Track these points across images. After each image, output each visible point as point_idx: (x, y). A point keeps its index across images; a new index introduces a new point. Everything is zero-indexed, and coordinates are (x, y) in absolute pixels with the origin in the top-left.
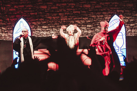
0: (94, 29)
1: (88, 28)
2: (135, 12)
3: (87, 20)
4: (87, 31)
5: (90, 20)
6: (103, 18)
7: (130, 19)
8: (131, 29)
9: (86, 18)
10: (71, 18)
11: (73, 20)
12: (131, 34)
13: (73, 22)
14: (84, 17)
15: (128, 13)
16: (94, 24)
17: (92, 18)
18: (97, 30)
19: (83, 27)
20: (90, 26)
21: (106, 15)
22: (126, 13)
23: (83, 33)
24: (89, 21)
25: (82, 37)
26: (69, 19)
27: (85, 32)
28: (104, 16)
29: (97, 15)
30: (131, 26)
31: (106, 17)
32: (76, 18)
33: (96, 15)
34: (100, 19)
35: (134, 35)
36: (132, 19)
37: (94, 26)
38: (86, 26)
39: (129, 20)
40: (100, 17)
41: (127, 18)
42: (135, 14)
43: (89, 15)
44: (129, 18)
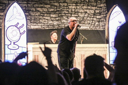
0: (60, 20)
1: (52, 18)
2: (99, 2)
3: (49, 8)
4: (52, 22)
5: (52, 8)
6: (67, 7)
7: (96, 9)
8: (99, 22)
9: (48, 6)
10: (32, 5)
11: (34, 7)
12: (99, 28)
13: (34, 10)
14: (46, 4)
15: (92, 2)
16: (58, 14)
17: (55, 6)
18: (64, 21)
19: (46, 16)
20: (54, 16)
21: (70, 3)
22: (90, 2)
23: (48, 24)
24: (52, 10)
25: (48, 29)
26: (29, 5)
27: (50, 23)
28: (68, 5)
29: (61, 2)
30: (98, 19)
31: (70, 5)
32: (37, 5)
33: (59, 3)
34: (65, 8)
35: (102, 29)
36: (98, 10)
37: (59, 17)
38: (50, 16)
39: (95, 11)
40: (64, 6)
41: (92, 8)
42: (100, 4)
43: (51, 2)
44: (94, 8)
